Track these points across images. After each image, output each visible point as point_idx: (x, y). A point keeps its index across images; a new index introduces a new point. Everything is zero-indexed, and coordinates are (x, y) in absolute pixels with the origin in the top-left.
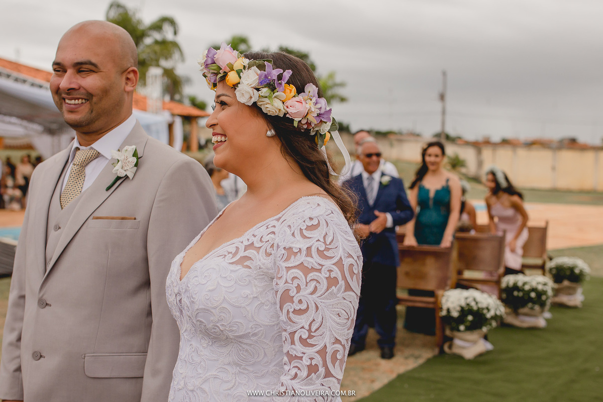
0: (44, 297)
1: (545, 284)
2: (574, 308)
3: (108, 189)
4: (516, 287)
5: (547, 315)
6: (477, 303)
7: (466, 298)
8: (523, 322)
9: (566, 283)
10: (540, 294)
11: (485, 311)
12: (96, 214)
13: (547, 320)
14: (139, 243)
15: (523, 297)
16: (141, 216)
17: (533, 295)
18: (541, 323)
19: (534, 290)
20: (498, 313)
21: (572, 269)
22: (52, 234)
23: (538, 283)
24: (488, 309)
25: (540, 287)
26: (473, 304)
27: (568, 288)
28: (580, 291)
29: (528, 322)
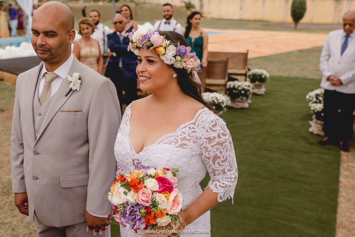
0: (37, 150)
1: (249, 86)
2: (261, 95)
3: (66, 95)
4: (234, 88)
5: (249, 101)
6: (217, 100)
7: (212, 98)
8: (237, 105)
9: (257, 83)
10: (246, 91)
11: (222, 104)
12: (62, 109)
13: (249, 104)
14: (84, 123)
15: (238, 93)
16: (85, 110)
17: (243, 92)
18: (246, 105)
19: (243, 89)
20: (228, 104)
21: (260, 76)
22: (37, 118)
23: (246, 86)
24: (223, 103)
25: (246, 88)
26: (216, 100)
27: (258, 85)
28: (264, 86)
29: (240, 105)
